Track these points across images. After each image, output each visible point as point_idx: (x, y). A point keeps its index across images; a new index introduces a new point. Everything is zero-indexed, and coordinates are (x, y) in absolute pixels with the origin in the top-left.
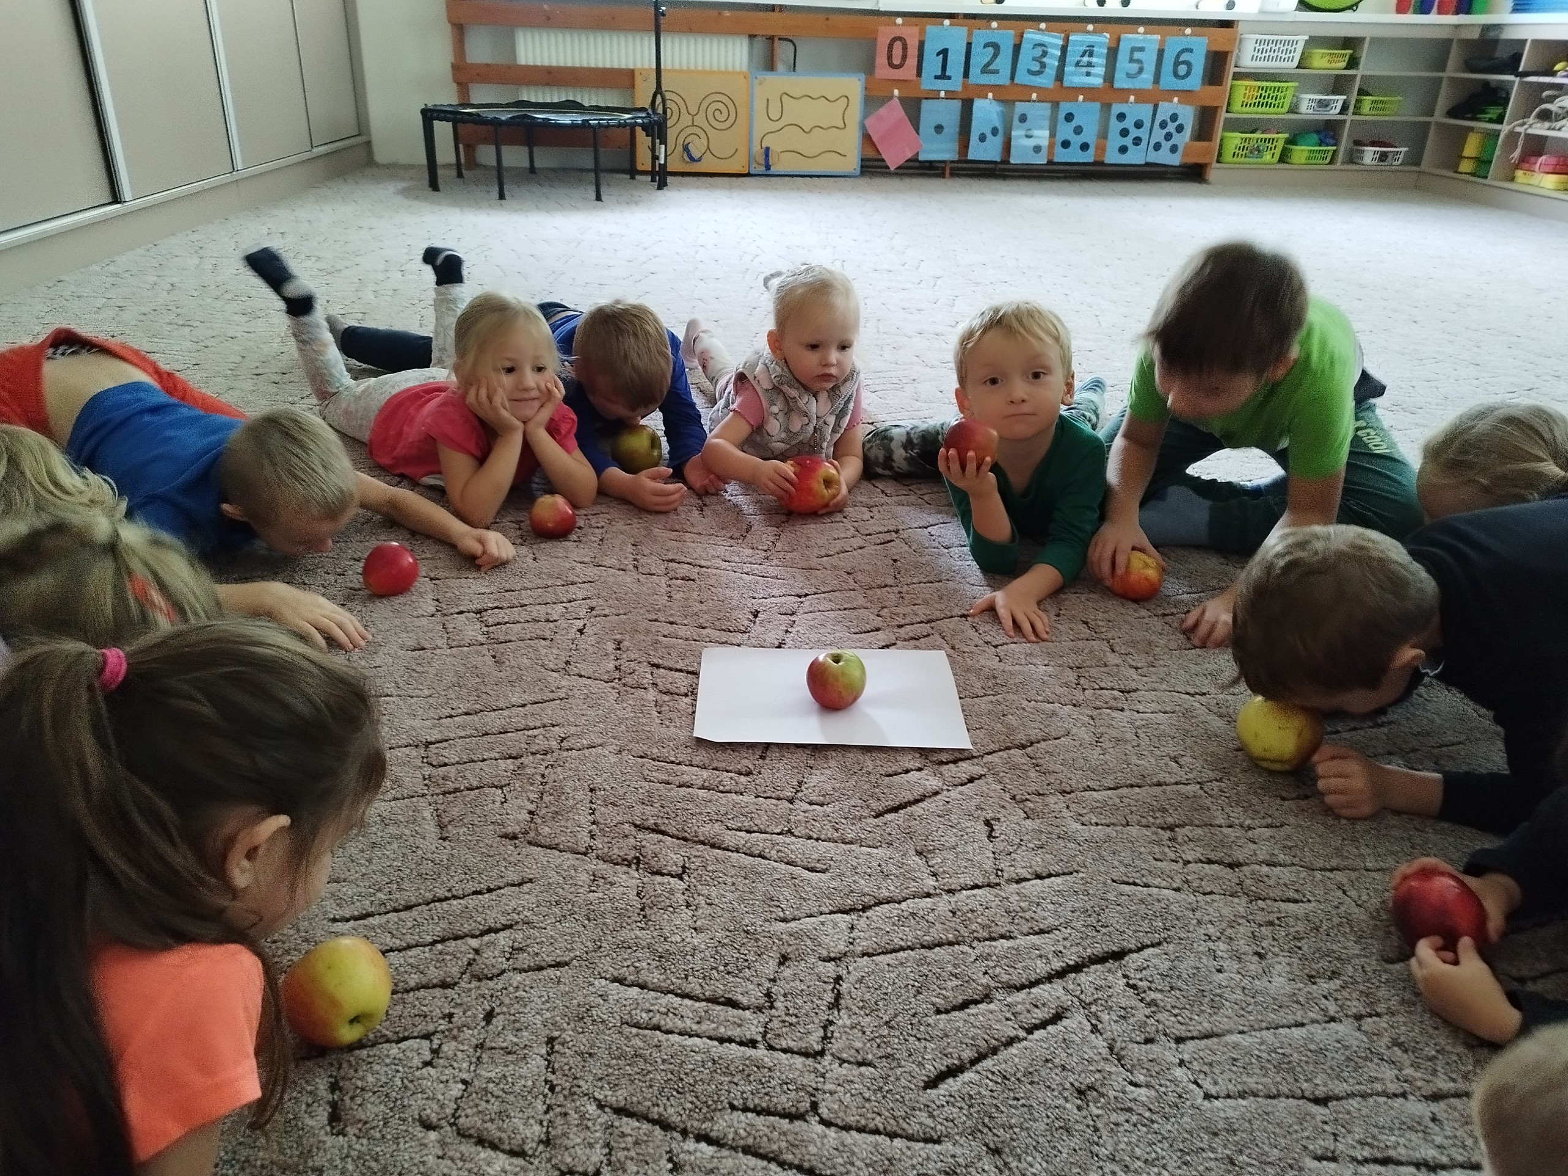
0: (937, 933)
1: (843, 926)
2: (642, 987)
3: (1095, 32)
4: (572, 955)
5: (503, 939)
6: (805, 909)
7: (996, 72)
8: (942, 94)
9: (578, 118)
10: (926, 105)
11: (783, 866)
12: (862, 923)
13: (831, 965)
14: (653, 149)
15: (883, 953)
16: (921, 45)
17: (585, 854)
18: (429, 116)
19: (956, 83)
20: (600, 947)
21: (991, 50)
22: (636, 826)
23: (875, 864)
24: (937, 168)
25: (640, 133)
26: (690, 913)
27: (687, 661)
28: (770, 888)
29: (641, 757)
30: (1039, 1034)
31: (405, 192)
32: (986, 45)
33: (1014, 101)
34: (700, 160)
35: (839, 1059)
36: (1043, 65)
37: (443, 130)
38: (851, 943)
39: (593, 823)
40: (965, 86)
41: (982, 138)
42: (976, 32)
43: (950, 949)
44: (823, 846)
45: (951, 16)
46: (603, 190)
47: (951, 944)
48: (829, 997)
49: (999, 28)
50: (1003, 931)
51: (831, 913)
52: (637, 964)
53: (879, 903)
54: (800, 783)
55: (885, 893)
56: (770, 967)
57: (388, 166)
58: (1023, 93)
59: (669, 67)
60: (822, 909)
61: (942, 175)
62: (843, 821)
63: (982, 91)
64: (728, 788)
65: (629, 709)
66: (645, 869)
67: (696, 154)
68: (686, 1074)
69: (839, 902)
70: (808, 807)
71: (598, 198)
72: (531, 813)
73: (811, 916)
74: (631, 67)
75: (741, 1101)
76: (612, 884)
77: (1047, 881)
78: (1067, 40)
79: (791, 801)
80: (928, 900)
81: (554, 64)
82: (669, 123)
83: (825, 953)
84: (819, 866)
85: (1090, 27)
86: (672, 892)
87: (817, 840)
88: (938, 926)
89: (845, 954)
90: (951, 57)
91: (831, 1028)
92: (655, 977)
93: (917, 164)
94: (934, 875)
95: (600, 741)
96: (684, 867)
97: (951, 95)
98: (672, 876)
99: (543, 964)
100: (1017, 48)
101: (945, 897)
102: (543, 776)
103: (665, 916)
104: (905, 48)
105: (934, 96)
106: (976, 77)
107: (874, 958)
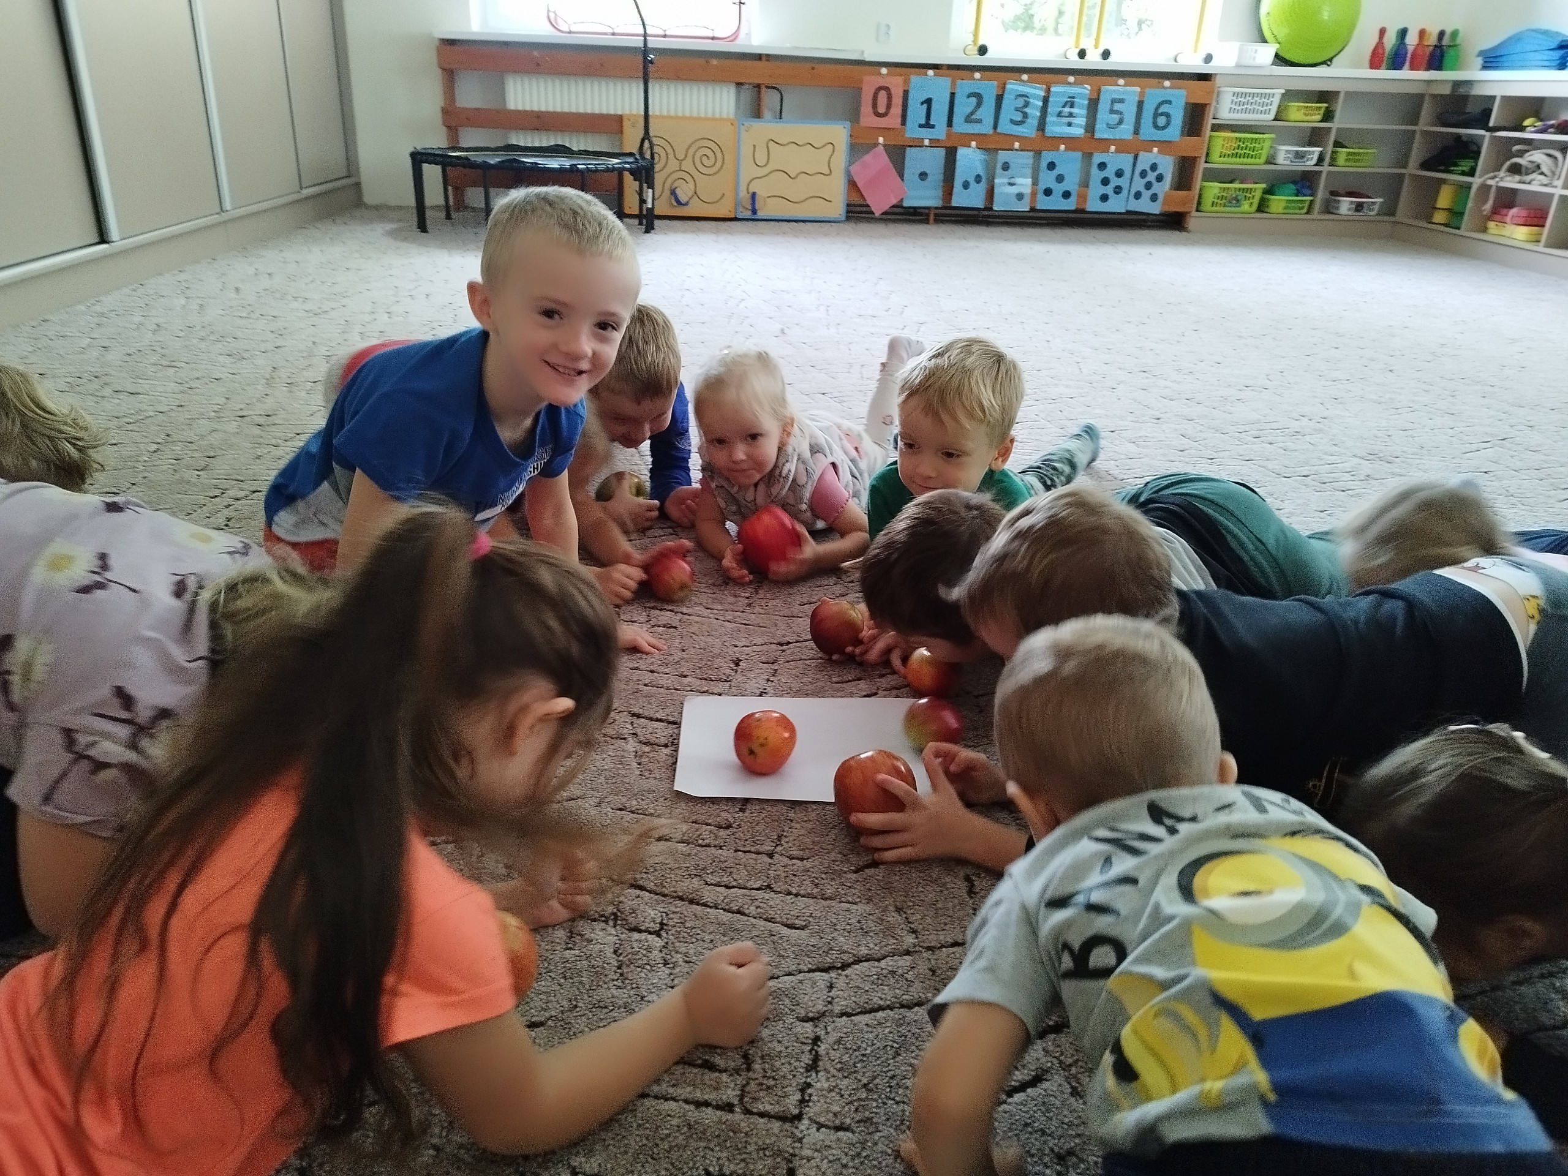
0: (917, 992)
1: (822, 985)
3: (1075, 84)
4: (547, 1014)
6: (785, 966)
7: (979, 121)
8: (927, 142)
9: (566, 163)
10: (909, 152)
11: (762, 923)
12: (841, 982)
13: (809, 1026)
14: (640, 193)
15: (862, 1013)
16: (906, 94)
18: (419, 159)
19: (940, 131)
20: (576, 1006)
21: (974, 100)
23: (854, 921)
24: (921, 214)
25: (628, 178)
26: (668, 971)
27: (667, 711)
29: (620, 809)
30: (1018, 1097)
31: (393, 234)
32: (969, 96)
33: (997, 150)
34: (686, 204)
35: (816, 1123)
36: (1025, 115)
37: (432, 173)
38: (830, 1003)
40: (949, 135)
41: (966, 185)
42: (959, 82)
44: (802, 902)
45: (935, 67)
48: (807, 1059)
49: (982, 79)
51: (810, 971)
53: (858, 961)
54: (780, 837)
55: (864, 951)
57: (376, 207)
58: (1006, 142)
59: (658, 113)
60: (801, 967)
61: (926, 221)
62: (823, 876)
63: (966, 140)
64: (707, 841)
65: (609, 760)
66: (622, 926)
67: (683, 199)
68: (662, 1139)
69: (817, 960)
70: (786, 860)
73: (789, 974)
74: (620, 113)
75: (717, 1168)
76: (590, 941)
78: (1048, 91)
79: (771, 855)
80: (907, 957)
81: (543, 109)
82: (657, 168)
83: (803, 1013)
84: (798, 923)
85: (1071, 79)
86: (649, 949)
87: (797, 895)
88: (918, 985)
89: (823, 1014)
90: (934, 106)
91: (809, 1091)
93: (901, 210)
94: (914, 932)
96: (662, 923)
97: (935, 144)
98: (650, 933)
100: (1000, 98)
101: (925, 954)
103: (643, 975)
104: (890, 97)
105: (918, 144)
106: (960, 126)
107: (853, 1018)
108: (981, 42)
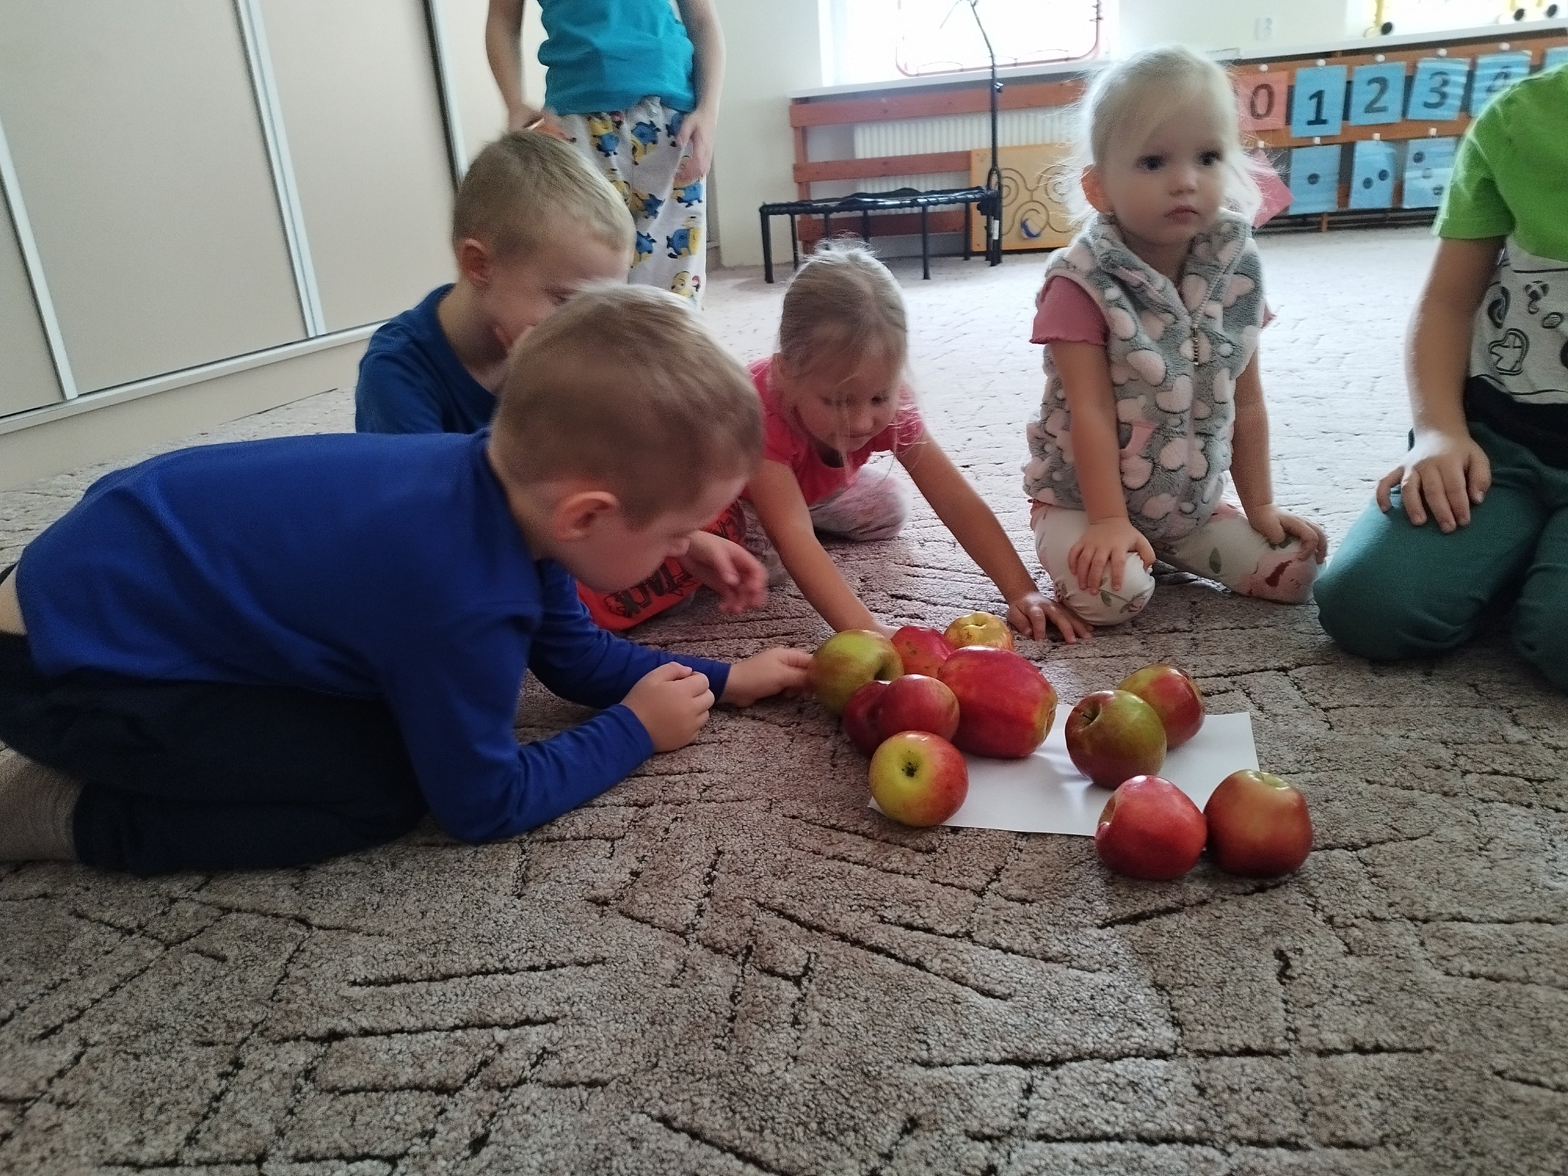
0: (1167, 1119)
1: (1014, 1086)
3: (1512, 50)
4: (613, 1072)
5: (536, 1036)
6: (964, 1051)
7: (1383, 109)
8: (1317, 140)
10: (1296, 154)
12: (1045, 1086)
14: (988, 228)
15: (1072, 1139)
16: (1291, 90)
17: (682, 934)
18: (766, 212)
19: (1334, 127)
21: (1376, 87)
22: (759, 905)
24: (1312, 224)
25: (976, 214)
26: (794, 1034)
28: (918, 1013)
29: (797, 818)
32: (1370, 82)
33: (1406, 140)
34: (1038, 235)
36: (1444, 96)
37: (780, 224)
38: (1024, 1116)
39: (708, 895)
40: (1345, 130)
41: (1368, 183)
42: (1357, 68)
43: (1185, 1150)
44: (1010, 961)
45: (1327, 55)
46: (931, 271)
47: (1188, 1141)
49: (1386, 61)
50: (1283, 1133)
51: (1004, 1062)
52: (696, 1099)
53: (1078, 1058)
54: (998, 871)
55: (1088, 1044)
56: (892, 1131)
57: (733, 269)
58: (1420, 130)
59: (1007, 144)
60: (988, 1054)
61: (1318, 230)
62: (1049, 928)
63: (1366, 132)
64: (894, 865)
66: (753, 965)
67: (1034, 230)
69: (1015, 1044)
70: (1002, 902)
71: (926, 277)
72: (635, 874)
73: (969, 1063)
74: (968, 149)
76: (702, 979)
77: (1372, 1059)
78: (1474, 65)
79: (980, 893)
80: (1160, 1063)
81: (891, 154)
82: (1005, 202)
83: (974, 1126)
84: (1000, 989)
85: (1505, 46)
86: (777, 1001)
87: (1006, 950)
88: (1171, 1108)
89: (1010, 1133)
90: (1326, 99)
92: (715, 1122)
93: (1287, 221)
94: (1176, 1023)
95: (748, 793)
96: (807, 968)
97: (1327, 141)
98: (786, 978)
99: (574, 1079)
100: (1409, 81)
101: (1192, 1061)
103: (757, 1034)
104: (1271, 95)
105: (1306, 143)
106: (1359, 117)
108: (1385, 20)
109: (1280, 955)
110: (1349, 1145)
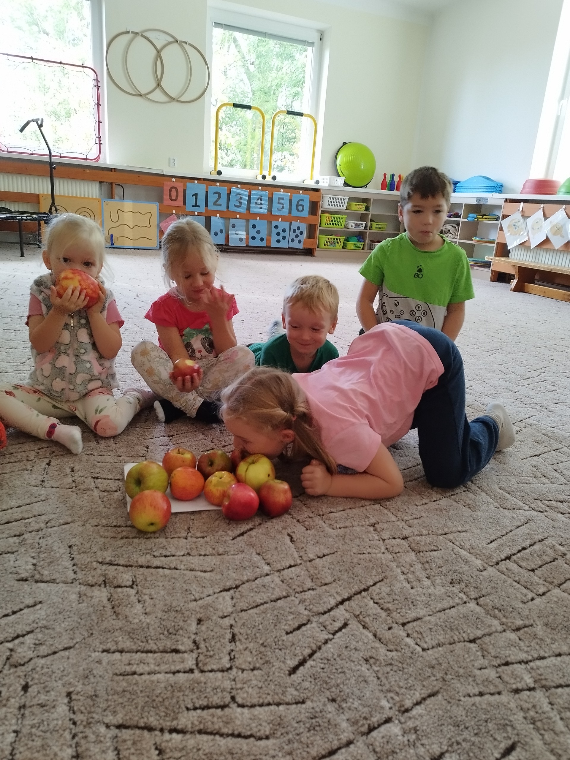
0: (278, 593)
1: (228, 598)
2: (121, 652)
3: (262, 190)
4: (75, 642)
5: (29, 640)
6: (206, 592)
7: (220, 205)
8: (196, 213)
9: (10, 216)
11: (189, 572)
12: (237, 595)
13: (226, 620)
15: (252, 608)
16: (185, 191)
17: (72, 583)
20: (92, 634)
21: (217, 195)
22: (100, 563)
23: (238, 563)
25: (43, 224)
26: (141, 606)
27: (114, 474)
28: (184, 585)
29: (97, 526)
30: (339, 634)
32: (215, 193)
33: (229, 219)
35: (241, 669)
36: (241, 203)
38: (234, 606)
39: (74, 565)
40: (206, 210)
41: (216, 234)
42: (210, 187)
43: (286, 600)
44: (208, 558)
45: (198, 179)
46: (24, 251)
47: (285, 597)
48: (229, 636)
49: (220, 186)
50: (309, 587)
51: (220, 592)
52: (116, 639)
53: (243, 583)
54: (189, 529)
55: (245, 578)
56: (193, 627)
58: (234, 215)
59: (58, 194)
60: (215, 591)
62: (216, 544)
63: (215, 213)
65: (85, 501)
66: (110, 586)
68: (157, 696)
69: (223, 586)
70: (195, 540)
71: (22, 255)
72: (34, 565)
73: (209, 596)
74: (37, 193)
75: (192, 705)
76: (92, 597)
77: (324, 558)
78: (250, 193)
79: (186, 538)
80: (268, 577)
83: (221, 614)
84: (209, 569)
85: (260, 188)
86: (129, 596)
87: (205, 555)
88: (277, 589)
89: (232, 613)
90: (199, 197)
91: (233, 654)
92: (127, 644)
94: (268, 564)
95: (70, 520)
96: (133, 581)
98: (127, 587)
99: (56, 650)
100: (229, 195)
101: (277, 574)
102: (39, 544)
103: (128, 610)
104: (177, 191)
105: (192, 214)
106: (211, 207)
107: (248, 611)
108: (218, 169)
109: (289, 535)
110: (326, 584)
